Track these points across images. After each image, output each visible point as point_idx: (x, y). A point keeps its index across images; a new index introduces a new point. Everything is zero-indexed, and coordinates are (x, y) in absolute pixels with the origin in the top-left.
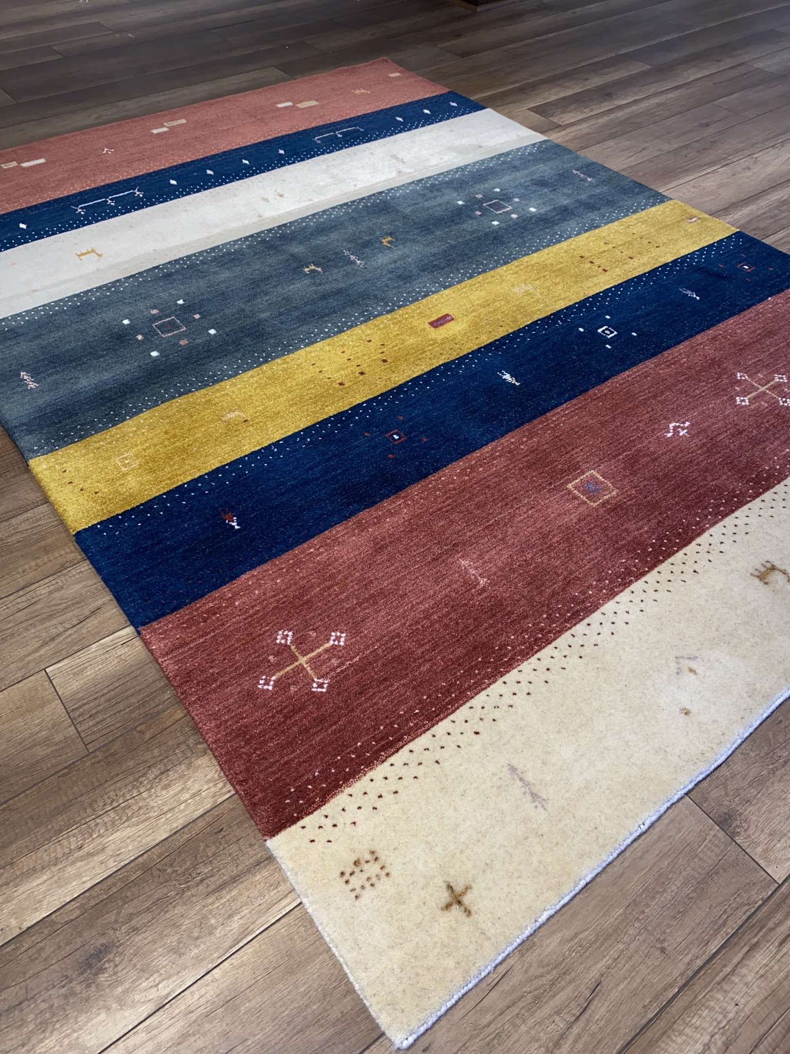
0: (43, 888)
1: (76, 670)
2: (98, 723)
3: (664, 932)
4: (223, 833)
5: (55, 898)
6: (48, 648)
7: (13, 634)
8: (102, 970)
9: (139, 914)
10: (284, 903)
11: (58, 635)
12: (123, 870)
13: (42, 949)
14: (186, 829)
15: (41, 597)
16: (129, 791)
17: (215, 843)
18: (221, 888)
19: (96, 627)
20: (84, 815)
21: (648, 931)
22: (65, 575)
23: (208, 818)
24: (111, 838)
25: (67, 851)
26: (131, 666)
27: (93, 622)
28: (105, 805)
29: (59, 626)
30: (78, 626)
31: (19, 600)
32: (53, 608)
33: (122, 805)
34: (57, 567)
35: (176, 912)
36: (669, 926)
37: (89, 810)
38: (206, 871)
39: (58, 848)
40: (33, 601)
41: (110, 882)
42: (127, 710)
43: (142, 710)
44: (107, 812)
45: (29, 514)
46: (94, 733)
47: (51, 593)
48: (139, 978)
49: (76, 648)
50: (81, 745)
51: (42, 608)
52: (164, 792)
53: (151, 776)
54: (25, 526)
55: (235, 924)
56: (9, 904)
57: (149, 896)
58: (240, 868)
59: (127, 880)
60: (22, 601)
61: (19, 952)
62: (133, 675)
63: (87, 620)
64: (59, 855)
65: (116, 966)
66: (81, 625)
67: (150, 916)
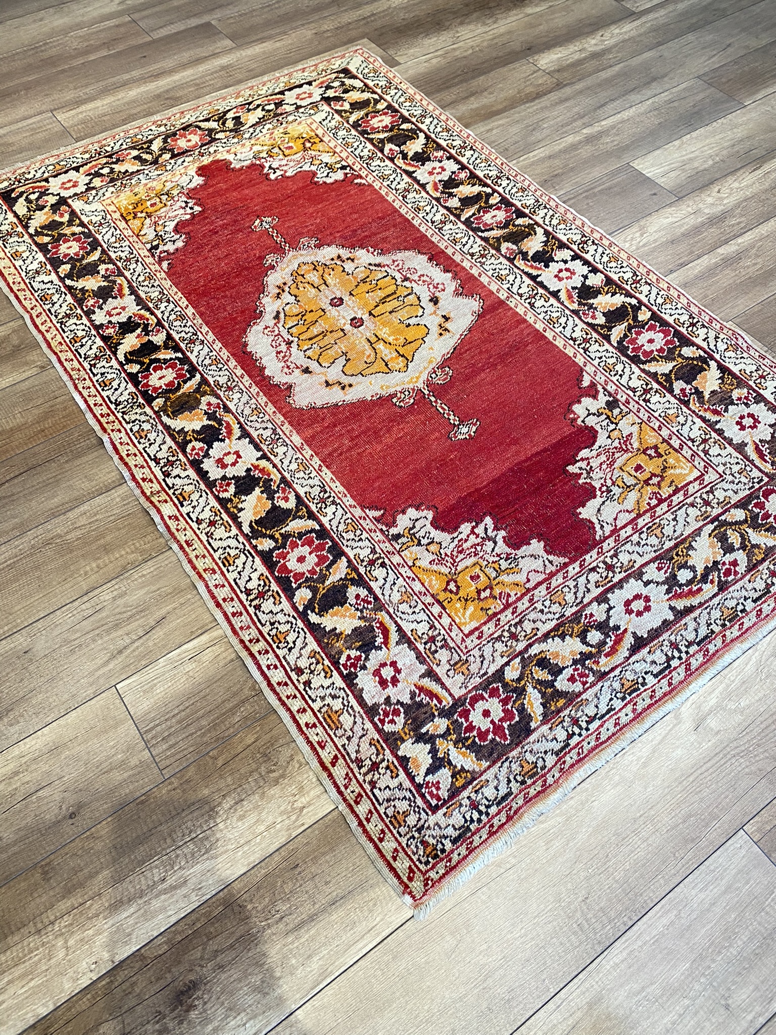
0: (131, 921)
1: (146, 687)
2: (171, 747)
3: (729, 989)
4: (299, 869)
5: (143, 931)
6: (116, 662)
7: (81, 645)
8: (191, 1007)
9: (222, 951)
10: (360, 945)
11: (125, 648)
12: (205, 905)
13: (135, 983)
14: (263, 864)
15: (105, 604)
16: (206, 821)
17: (291, 879)
18: (298, 927)
19: (163, 639)
20: (165, 846)
21: (714, 987)
22: (127, 578)
23: (283, 852)
24: (191, 871)
25: (150, 883)
26: (199, 684)
27: (159, 633)
28: (183, 836)
29: (126, 637)
30: (144, 638)
31: (83, 607)
32: (118, 617)
33: (200, 836)
34: (119, 569)
35: (258, 950)
36: (734, 983)
37: (169, 841)
38: (284, 908)
39: (143, 879)
40: (98, 608)
41: (193, 916)
42: (199, 733)
43: (213, 734)
44: (186, 843)
45: (85, 507)
46: (167, 758)
47: (114, 599)
48: (227, 1017)
49: (143, 663)
50: (156, 771)
51: (107, 617)
52: (240, 823)
53: (226, 806)
54: (83, 521)
55: (315, 965)
56: (101, 937)
57: (233, 933)
58: (317, 906)
59: (210, 915)
60: (86, 608)
61: (113, 987)
62: (202, 694)
63: (153, 632)
64: (144, 887)
65: (205, 1003)
66: (147, 636)
67: (233, 954)
